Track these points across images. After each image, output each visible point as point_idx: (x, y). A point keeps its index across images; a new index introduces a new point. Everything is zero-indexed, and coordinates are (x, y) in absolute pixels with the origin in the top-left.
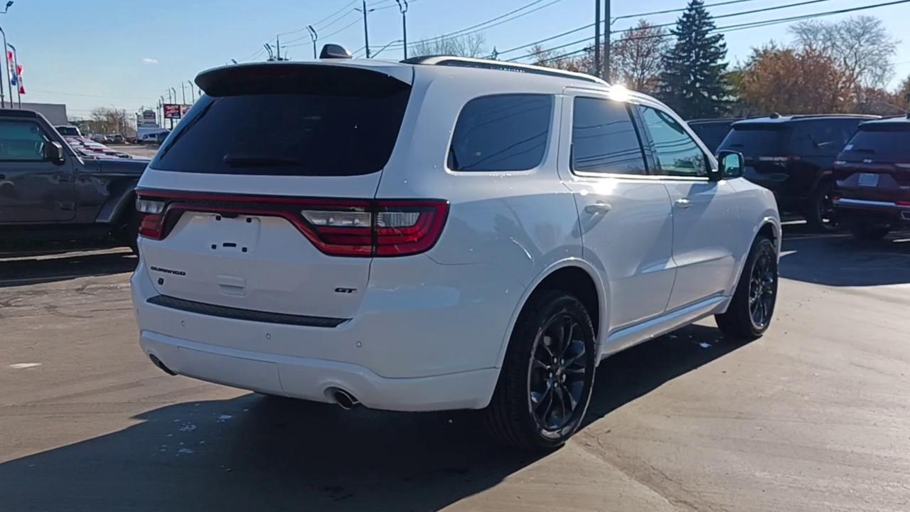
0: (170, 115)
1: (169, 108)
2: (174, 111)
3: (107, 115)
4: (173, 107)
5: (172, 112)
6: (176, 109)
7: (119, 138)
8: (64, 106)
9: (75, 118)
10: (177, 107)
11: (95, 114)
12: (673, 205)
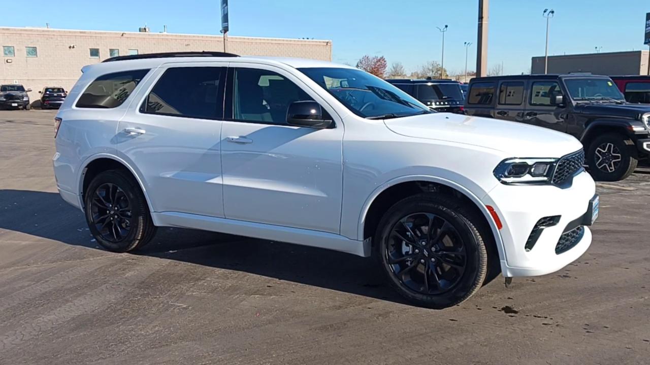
12: (222, 139)
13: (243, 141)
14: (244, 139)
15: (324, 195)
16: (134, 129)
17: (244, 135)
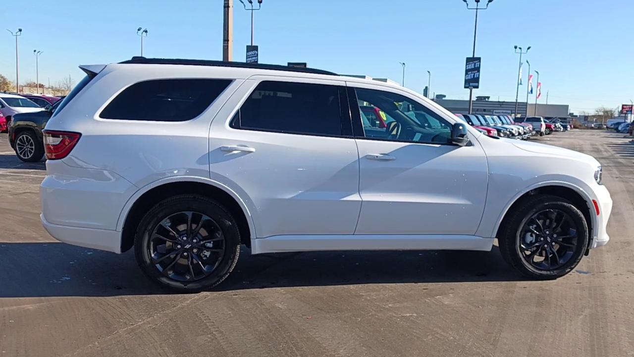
0: (625, 112)
1: (625, 107)
2: (628, 109)
3: (603, 112)
4: (628, 107)
5: (627, 109)
6: (630, 108)
7: (601, 126)
8: (568, 106)
9: (588, 114)
10: (630, 107)
11: (597, 111)
12: (360, 157)
13: (385, 158)
14: (387, 156)
15: (468, 203)
16: (235, 146)
17: (386, 153)
